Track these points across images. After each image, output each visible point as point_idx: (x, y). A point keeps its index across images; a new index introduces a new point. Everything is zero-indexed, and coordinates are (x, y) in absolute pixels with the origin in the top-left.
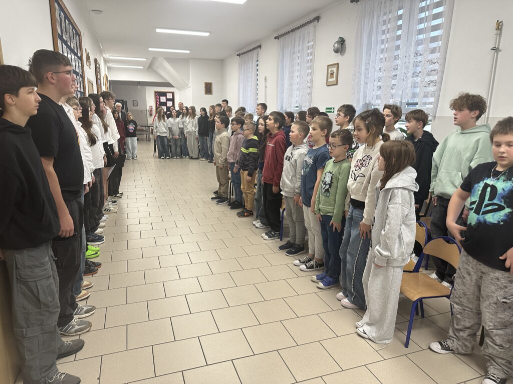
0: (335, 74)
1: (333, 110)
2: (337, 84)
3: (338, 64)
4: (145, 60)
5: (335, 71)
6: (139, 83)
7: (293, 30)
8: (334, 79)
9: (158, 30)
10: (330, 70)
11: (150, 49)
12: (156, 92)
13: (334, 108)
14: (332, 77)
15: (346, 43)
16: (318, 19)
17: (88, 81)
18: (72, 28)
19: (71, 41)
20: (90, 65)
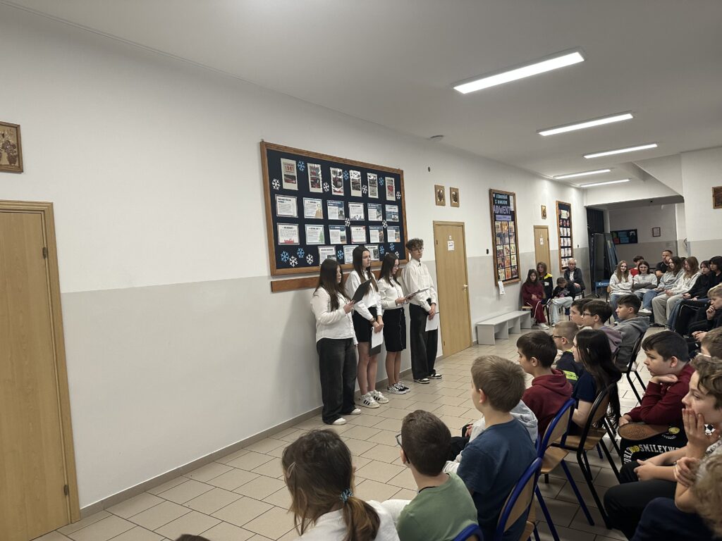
4: (608, 171)
11: (587, 157)
17: (436, 225)
18: (359, 173)
19: (354, 188)
20: (458, 202)
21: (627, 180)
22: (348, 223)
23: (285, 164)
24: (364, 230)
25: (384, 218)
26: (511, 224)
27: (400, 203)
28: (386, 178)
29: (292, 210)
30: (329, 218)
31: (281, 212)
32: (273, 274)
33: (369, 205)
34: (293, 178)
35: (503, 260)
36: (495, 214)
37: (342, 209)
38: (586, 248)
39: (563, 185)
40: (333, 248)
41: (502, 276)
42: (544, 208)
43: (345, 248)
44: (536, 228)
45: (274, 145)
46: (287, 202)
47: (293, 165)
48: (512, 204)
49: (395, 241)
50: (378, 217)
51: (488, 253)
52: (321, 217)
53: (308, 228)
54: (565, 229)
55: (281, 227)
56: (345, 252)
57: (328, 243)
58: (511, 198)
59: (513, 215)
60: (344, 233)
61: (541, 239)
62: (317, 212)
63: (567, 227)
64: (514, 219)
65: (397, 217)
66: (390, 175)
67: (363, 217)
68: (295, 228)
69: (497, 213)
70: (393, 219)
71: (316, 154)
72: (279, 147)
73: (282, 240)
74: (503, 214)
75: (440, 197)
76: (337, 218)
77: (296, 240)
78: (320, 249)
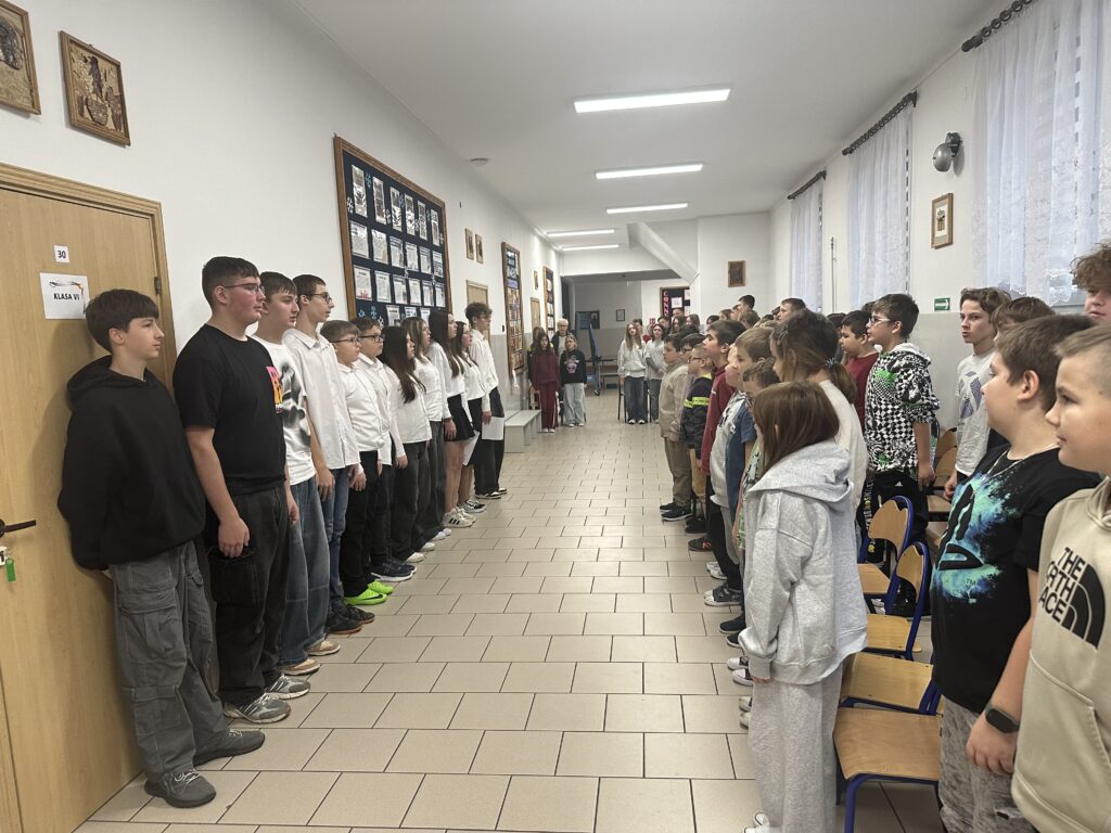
0: (946, 218)
1: (946, 304)
2: (950, 243)
3: (951, 196)
4: (612, 231)
5: (946, 214)
6: (624, 276)
7: (872, 132)
8: (945, 232)
9: (600, 176)
10: (938, 210)
11: (610, 211)
12: (663, 290)
13: (949, 299)
14: (940, 229)
15: (964, 144)
16: (913, 98)
17: (469, 286)
18: (411, 199)
20: (482, 256)
21: (617, 246)
22: (406, 272)
23: (355, 174)
24: (419, 286)
25: (433, 271)
26: (518, 293)
27: (443, 250)
28: (432, 212)
29: (364, 247)
30: (393, 264)
31: (356, 248)
33: (421, 249)
34: (362, 198)
35: (514, 340)
36: (506, 277)
37: (402, 252)
39: (547, 244)
40: (398, 309)
41: (514, 362)
42: (536, 274)
43: (406, 310)
44: (532, 300)
45: (350, 145)
46: (360, 235)
47: (361, 177)
48: (517, 265)
50: (428, 268)
51: (503, 330)
52: (387, 262)
55: (357, 272)
57: (393, 303)
58: (517, 257)
59: (518, 279)
60: (405, 288)
61: (535, 314)
62: (383, 252)
63: (551, 302)
64: (519, 287)
65: (442, 271)
66: (435, 207)
67: (417, 266)
68: (368, 274)
69: (508, 275)
70: (439, 273)
72: (353, 148)
73: (358, 292)
74: (512, 279)
75: (469, 247)
76: (398, 265)
77: (369, 293)
78: (388, 309)
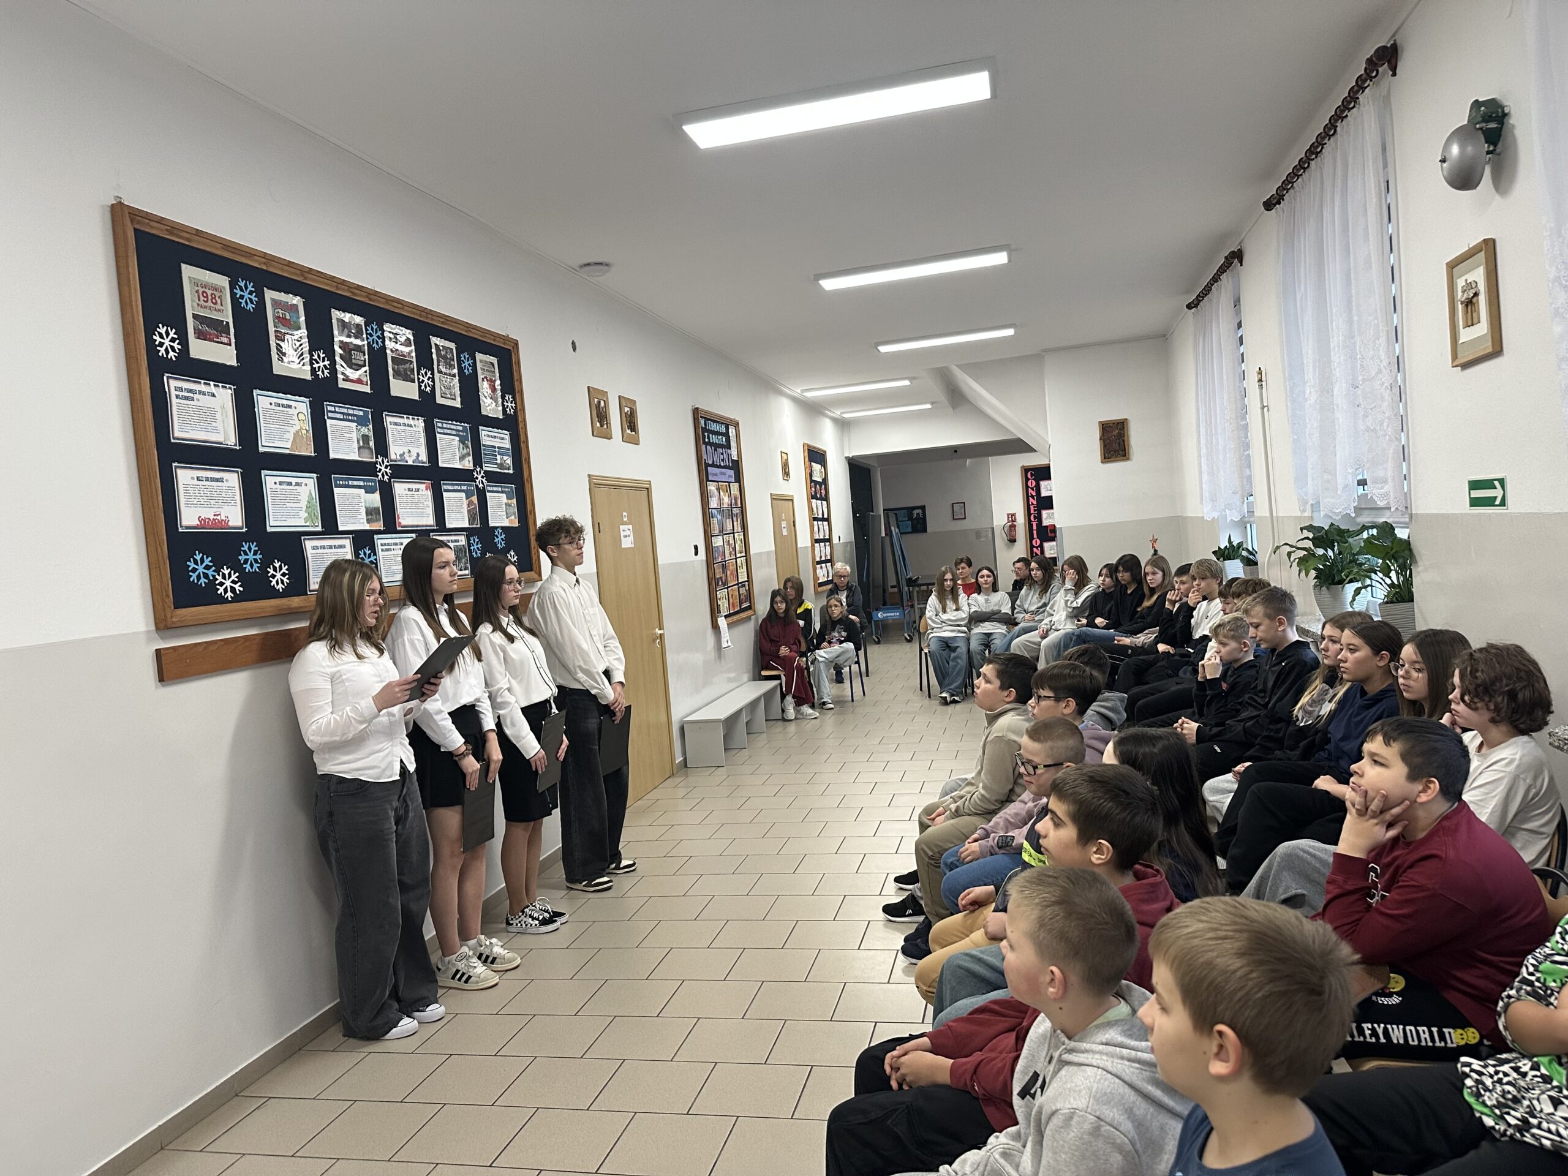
1: (1497, 493)
2: (1498, 351)
3: (1489, 247)
4: (905, 383)
6: (955, 451)
7: (1314, 151)
8: (1482, 328)
9: (829, 284)
10: (1461, 283)
11: (883, 349)
12: (1026, 470)
16: (1388, 56)
17: (596, 484)
18: (408, 334)
19: (397, 374)
20: (637, 433)
21: (929, 406)
22: (383, 469)
23: (195, 283)
24: (429, 494)
26: (735, 488)
27: (513, 424)
28: (479, 356)
29: (219, 424)
30: (332, 455)
31: (182, 430)
32: (162, 625)
33: (438, 423)
34: (220, 328)
35: (724, 568)
36: (707, 465)
37: (368, 430)
38: (851, 543)
39: (812, 410)
40: (347, 543)
41: (724, 605)
42: (785, 456)
43: (380, 541)
44: (775, 498)
45: (161, 220)
46: (204, 401)
47: (220, 290)
48: (733, 444)
49: (506, 523)
50: (462, 458)
51: (696, 553)
52: (309, 451)
53: (271, 481)
54: (819, 502)
55: (185, 476)
56: (381, 554)
58: (732, 431)
59: (736, 466)
60: (375, 499)
61: (784, 524)
62: (297, 434)
63: (821, 499)
64: (739, 479)
65: (509, 461)
66: (488, 348)
67: (424, 457)
68: (232, 479)
69: (710, 462)
70: (501, 466)
71: (290, 264)
72: (175, 228)
73: (189, 517)
74: (720, 467)
75: (600, 415)
77: (234, 517)
78: (309, 545)
